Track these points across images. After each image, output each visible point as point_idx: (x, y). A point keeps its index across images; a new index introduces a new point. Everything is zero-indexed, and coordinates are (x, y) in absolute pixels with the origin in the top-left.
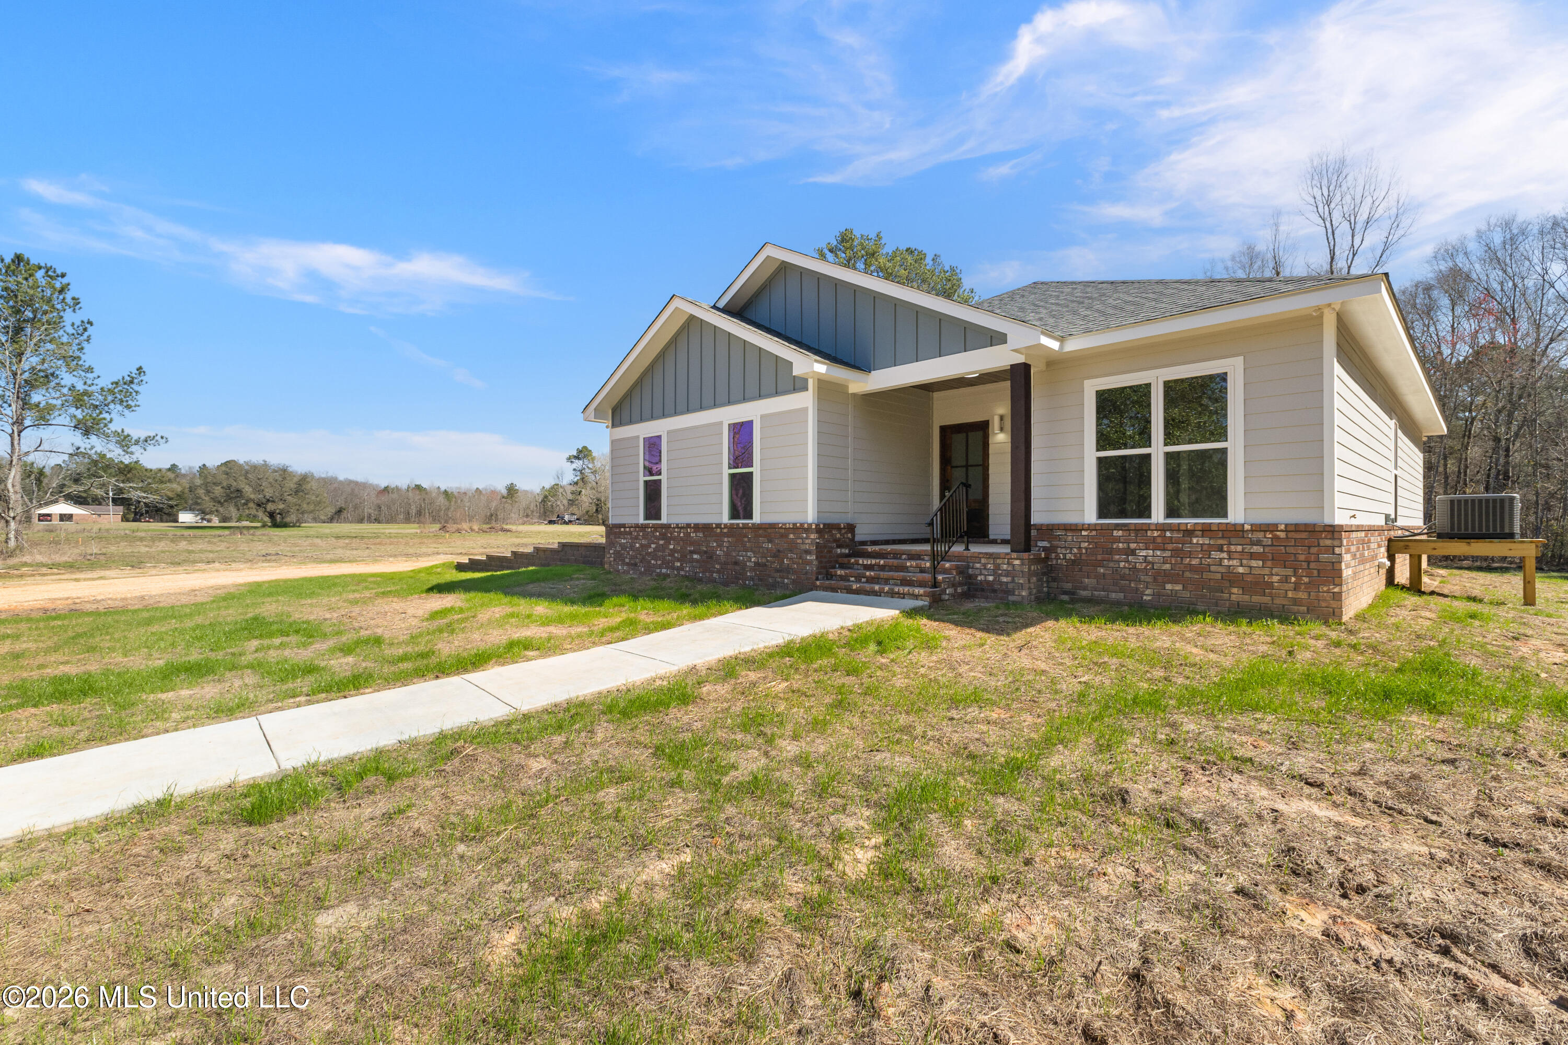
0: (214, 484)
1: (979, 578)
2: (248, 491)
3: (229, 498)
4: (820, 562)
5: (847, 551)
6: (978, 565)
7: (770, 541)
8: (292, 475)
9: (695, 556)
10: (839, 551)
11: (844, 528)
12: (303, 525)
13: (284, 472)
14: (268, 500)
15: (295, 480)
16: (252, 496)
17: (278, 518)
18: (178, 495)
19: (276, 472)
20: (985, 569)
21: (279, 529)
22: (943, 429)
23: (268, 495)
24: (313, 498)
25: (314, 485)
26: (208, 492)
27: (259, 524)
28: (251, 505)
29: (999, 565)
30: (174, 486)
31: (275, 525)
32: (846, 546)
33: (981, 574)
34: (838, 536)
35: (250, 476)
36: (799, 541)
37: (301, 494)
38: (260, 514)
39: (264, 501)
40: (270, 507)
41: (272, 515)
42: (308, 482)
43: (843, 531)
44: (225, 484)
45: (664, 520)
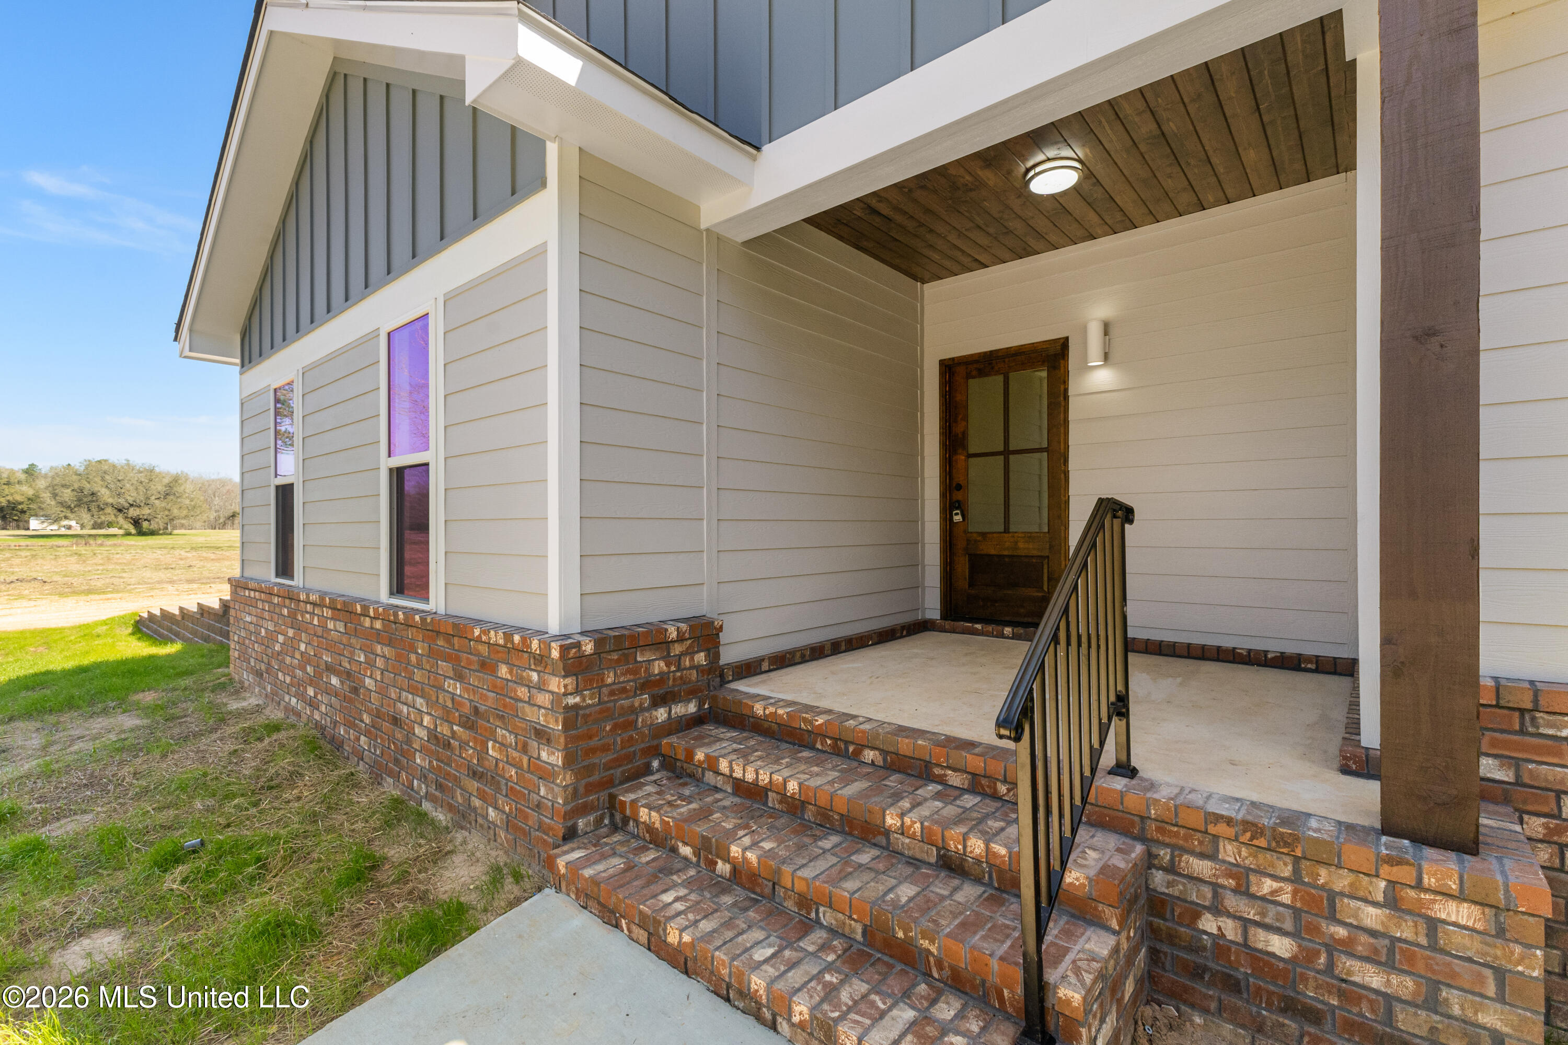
0: (63, 486)
1: (1208, 924)
2: (105, 495)
3: (80, 502)
4: (583, 772)
5: (692, 708)
6: (1202, 867)
7: (459, 677)
8: (161, 476)
9: (335, 681)
10: (661, 714)
11: (680, 639)
12: (175, 532)
13: (150, 474)
14: (132, 505)
15: (166, 481)
16: (110, 500)
17: (145, 525)
18: (29, 499)
19: (141, 472)
20: (1243, 890)
21: (143, 538)
22: (949, 368)
23: (131, 500)
24: (187, 502)
25: (189, 487)
26: (55, 495)
27: (121, 532)
28: (109, 510)
29: (1332, 896)
30: (25, 488)
31: (141, 533)
32: (692, 693)
33: (1217, 910)
34: (659, 667)
35: (107, 477)
36: (522, 692)
37: (172, 497)
38: (121, 519)
39: (126, 505)
40: (133, 512)
41: (136, 522)
42: (180, 485)
43: (677, 649)
44: (76, 486)
45: (298, 581)
